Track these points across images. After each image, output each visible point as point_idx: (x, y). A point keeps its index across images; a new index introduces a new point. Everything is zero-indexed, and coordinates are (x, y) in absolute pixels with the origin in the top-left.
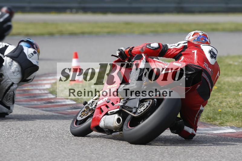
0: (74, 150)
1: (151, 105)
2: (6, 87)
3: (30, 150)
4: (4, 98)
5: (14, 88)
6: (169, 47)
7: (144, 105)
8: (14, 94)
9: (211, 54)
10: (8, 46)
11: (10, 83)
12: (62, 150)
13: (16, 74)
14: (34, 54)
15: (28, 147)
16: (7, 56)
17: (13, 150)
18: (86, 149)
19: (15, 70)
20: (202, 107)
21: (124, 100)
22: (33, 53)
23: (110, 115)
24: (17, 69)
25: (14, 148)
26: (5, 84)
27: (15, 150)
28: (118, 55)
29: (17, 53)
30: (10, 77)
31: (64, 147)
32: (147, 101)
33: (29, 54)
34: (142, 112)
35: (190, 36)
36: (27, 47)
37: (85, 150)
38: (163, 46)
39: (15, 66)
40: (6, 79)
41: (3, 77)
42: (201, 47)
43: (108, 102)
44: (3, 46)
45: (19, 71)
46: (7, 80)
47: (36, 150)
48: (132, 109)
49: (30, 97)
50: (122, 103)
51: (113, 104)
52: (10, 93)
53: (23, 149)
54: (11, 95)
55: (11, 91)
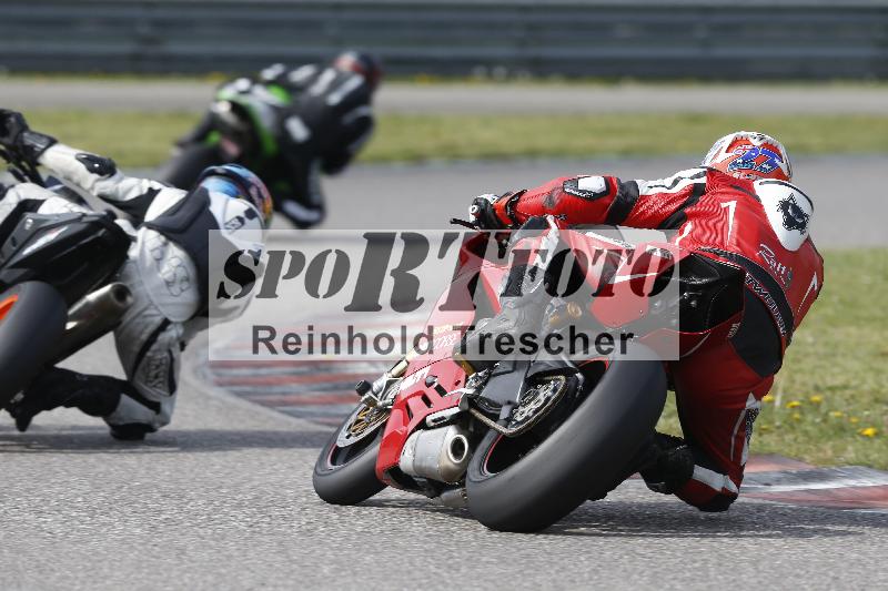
0: (493, 581)
1: (561, 393)
2: (141, 333)
3: (334, 581)
4: (139, 373)
5: (172, 338)
6: (643, 191)
7: (538, 394)
8: (172, 360)
9: (786, 213)
10: (159, 191)
11: (158, 320)
12: (449, 581)
13: (178, 290)
14: (247, 220)
15: (326, 570)
16: (150, 226)
17: (271, 580)
18: (538, 579)
19: (175, 275)
20: (754, 400)
21: (477, 376)
22: (242, 215)
23: (433, 428)
24: (181, 273)
25: (275, 575)
26: (138, 323)
27: (280, 583)
28: (472, 219)
29: (184, 214)
30: (155, 301)
31: (458, 570)
32: (549, 382)
33: (228, 220)
34: (527, 418)
35: (719, 152)
36: (226, 192)
37: (535, 584)
38: (622, 187)
39: (175, 262)
40: (142, 307)
41: (130, 300)
42: (754, 191)
43: (429, 385)
44: (141, 189)
45: (187, 279)
46: (146, 309)
47: (356, 582)
48: (501, 406)
49: (336, 388)
50: (471, 387)
51: (441, 391)
52: (159, 357)
53: (307, 576)
54: (161, 364)
55: (159, 350)
